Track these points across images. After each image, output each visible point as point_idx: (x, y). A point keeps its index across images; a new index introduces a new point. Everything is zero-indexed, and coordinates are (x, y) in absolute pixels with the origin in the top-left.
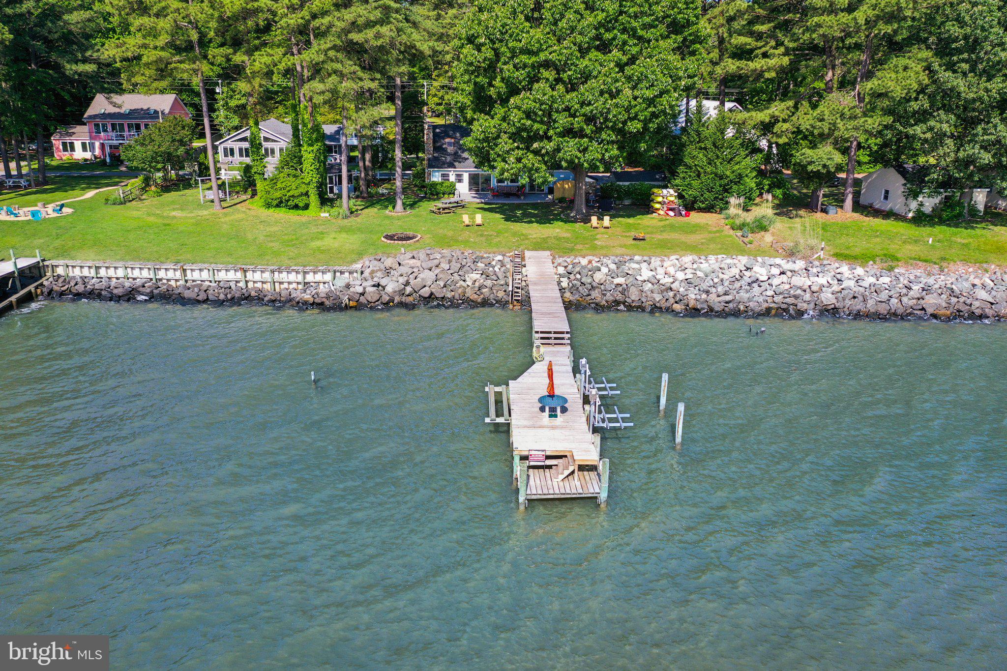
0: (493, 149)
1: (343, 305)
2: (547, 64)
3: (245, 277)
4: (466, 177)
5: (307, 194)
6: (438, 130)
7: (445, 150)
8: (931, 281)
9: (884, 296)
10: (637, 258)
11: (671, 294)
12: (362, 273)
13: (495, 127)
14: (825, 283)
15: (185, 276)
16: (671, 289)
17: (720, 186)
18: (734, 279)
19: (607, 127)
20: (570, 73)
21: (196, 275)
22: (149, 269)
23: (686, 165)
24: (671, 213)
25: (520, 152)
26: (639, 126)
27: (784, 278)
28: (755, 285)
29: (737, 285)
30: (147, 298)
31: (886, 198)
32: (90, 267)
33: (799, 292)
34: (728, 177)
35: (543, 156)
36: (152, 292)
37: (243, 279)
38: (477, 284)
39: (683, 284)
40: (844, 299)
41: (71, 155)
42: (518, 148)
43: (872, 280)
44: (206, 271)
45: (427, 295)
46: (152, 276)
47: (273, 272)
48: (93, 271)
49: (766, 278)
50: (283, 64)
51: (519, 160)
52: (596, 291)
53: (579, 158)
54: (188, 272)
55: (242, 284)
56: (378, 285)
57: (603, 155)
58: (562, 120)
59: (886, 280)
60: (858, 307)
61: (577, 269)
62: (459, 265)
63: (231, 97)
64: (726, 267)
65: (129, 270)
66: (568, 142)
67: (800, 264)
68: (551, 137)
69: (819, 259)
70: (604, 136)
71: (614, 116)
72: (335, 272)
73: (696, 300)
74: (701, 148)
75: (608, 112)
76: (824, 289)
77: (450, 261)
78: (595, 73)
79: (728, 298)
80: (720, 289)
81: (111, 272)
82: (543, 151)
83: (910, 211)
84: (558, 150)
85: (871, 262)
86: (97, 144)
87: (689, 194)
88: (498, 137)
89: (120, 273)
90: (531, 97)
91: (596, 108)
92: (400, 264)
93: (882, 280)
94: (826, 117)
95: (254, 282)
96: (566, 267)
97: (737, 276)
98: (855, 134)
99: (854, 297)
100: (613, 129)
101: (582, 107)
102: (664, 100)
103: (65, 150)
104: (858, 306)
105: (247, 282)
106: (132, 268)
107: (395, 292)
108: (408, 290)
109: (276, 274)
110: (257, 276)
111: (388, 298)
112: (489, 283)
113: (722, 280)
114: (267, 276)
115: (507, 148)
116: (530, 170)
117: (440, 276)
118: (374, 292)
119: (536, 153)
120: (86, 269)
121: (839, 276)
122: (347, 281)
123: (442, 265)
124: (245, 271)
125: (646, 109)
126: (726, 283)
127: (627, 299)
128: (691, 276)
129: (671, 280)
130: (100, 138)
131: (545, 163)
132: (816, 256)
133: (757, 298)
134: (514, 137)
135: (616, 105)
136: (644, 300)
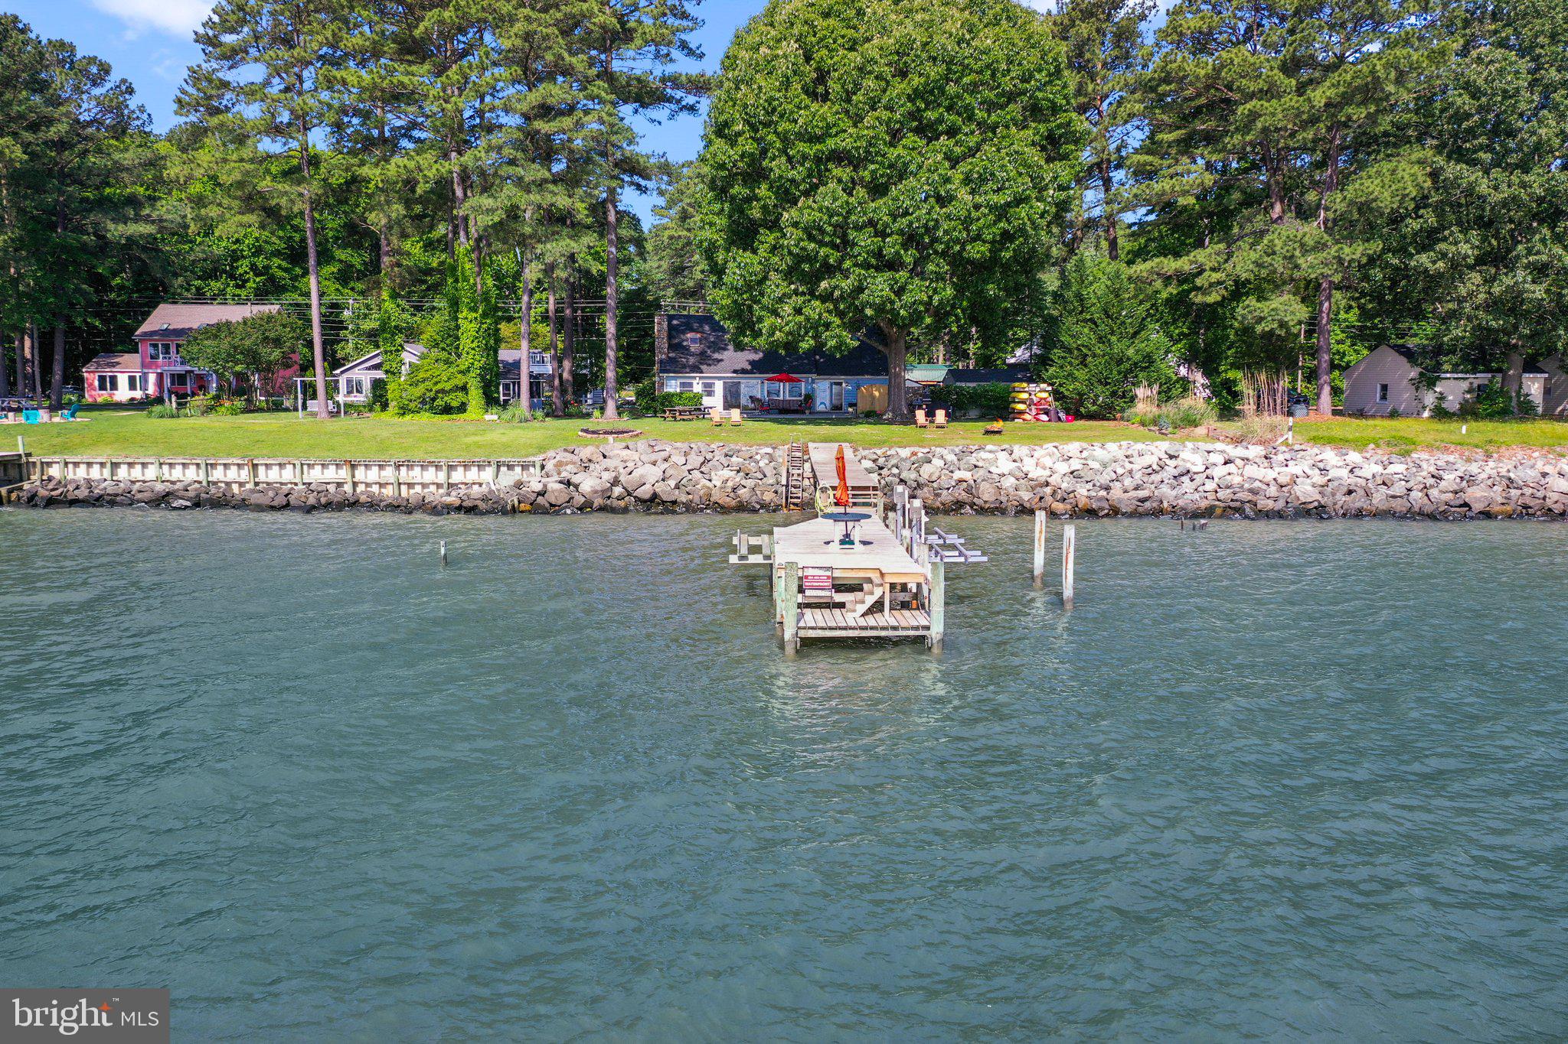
0: (759, 302)
1: (509, 507)
2: (839, 157)
3: (353, 476)
4: (719, 387)
5: (464, 388)
6: (675, 322)
7: (687, 348)
8: (1474, 468)
9: (1399, 488)
10: (989, 447)
11: (1048, 490)
12: (543, 467)
13: (760, 263)
14: (1300, 473)
15: (256, 475)
16: (1047, 484)
17: (1119, 373)
18: (1150, 470)
19: (936, 252)
20: (872, 167)
21: (273, 475)
22: (198, 465)
23: (1063, 347)
24: (1044, 418)
25: (800, 299)
26: (984, 248)
27: (1231, 467)
28: (1185, 479)
29: (1156, 478)
30: (188, 504)
31: (1384, 397)
32: (102, 465)
33: (1257, 484)
34: (1129, 359)
35: (836, 302)
36: (198, 496)
37: (349, 479)
38: (730, 484)
39: (1066, 479)
40: (1333, 495)
41: (111, 396)
42: (796, 292)
43: (1378, 469)
44: (290, 467)
45: (647, 496)
46: (202, 477)
47: (398, 467)
48: (107, 473)
49: (1202, 468)
50: (434, 171)
51: (798, 311)
52: (926, 489)
53: (892, 302)
54: (261, 470)
55: (348, 488)
56: (568, 483)
57: (930, 298)
58: (864, 240)
59: (1399, 468)
60: (1358, 505)
61: (893, 461)
62: (701, 459)
63: (366, 316)
64: (1135, 454)
65: (166, 468)
66: (874, 277)
67: (1255, 451)
68: (848, 270)
69: (1286, 443)
70: (931, 267)
71: (946, 232)
72: (498, 467)
73: (1088, 497)
74: (1085, 321)
75: (937, 226)
76: (1298, 481)
77: (686, 454)
78: (913, 168)
79: (1142, 494)
80: (1128, 482)
81: (137, 473)
82: (837, 293)
83: (1424, 408)
84: (860, 289)
85: (1372, 446)
86: (152, 378)
87: (1069, 389)
88: (765, 278)
89: (151, 473)
90: (815, 206)
91: (918, 219)
92: (605, 456)
93: (1392, 469)
94: (1277, 248)
95: (368, 485)
96: (874, 461)
97: (1155, 467)
98: (1326, 271)
99: (1350, 492)
100: (944, 254)
101: (894, 221)
102: (1023, 211)
103: (102, 387)
104: (1358, 502)
105: (355, 484)
106: (171, 465)
107: (596, 492)
108: (618, 491)
109: (403, 469)
110: (373, 475)
111: (583, 500)
112: (750, 483)
113: (1130, 472)
114: (389, 473)
115: (779, 293)
116: (815, 326)
117: (669, 472)
118: (561, 491)
119: (826, 298)
120: (96, 467)
121: (1321, 465)
122: (517, 478)
123: (674, 458)
124: (353, 467)
125: (995, 223)
126: (1138, 476)
127: (976, 500)
128: (1079, 467)
129: (1048, 473)
130: (157, 367)
131: (841, 314)
132: (1280, 440)
133: (1188, 494)
134: (789, 274)
135: (948, 217)
136: (1004, 499)
